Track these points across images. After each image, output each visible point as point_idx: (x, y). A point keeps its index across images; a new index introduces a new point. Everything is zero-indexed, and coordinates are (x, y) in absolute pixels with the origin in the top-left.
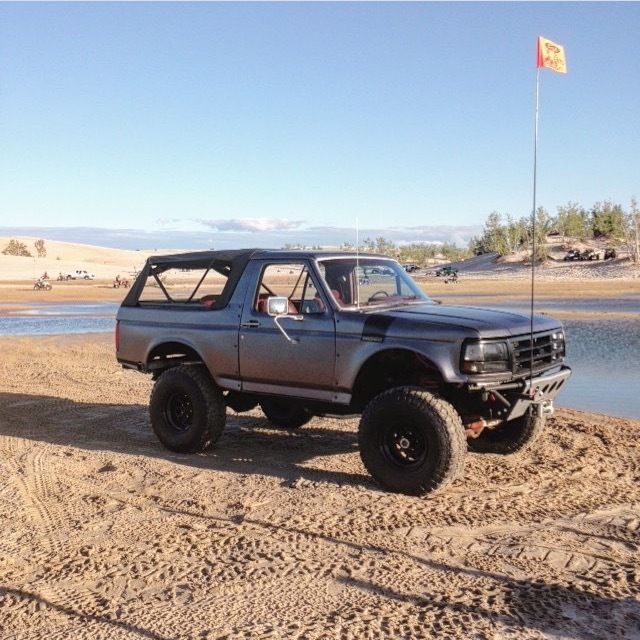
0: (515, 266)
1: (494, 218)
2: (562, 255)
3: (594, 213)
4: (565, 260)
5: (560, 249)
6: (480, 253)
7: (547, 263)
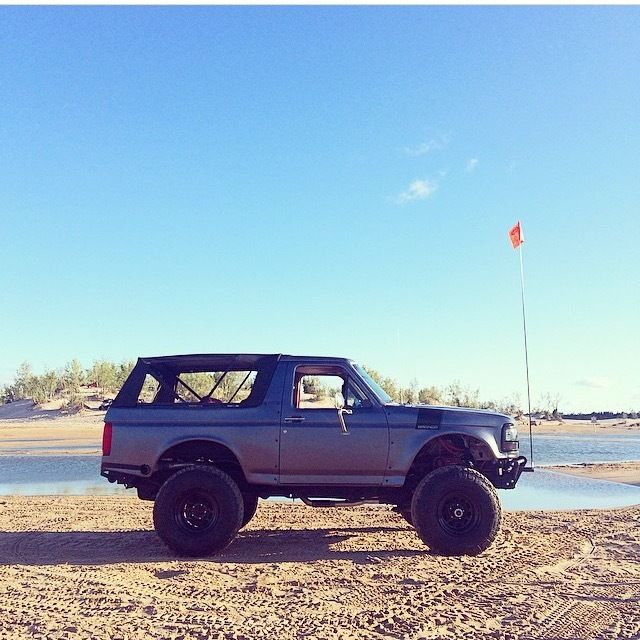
0: (53, 414)
1: (25, 367)
2: (98, 404)
3: (122, 367)
4: (100, 409)
5: (93, 398)
6: (9, 402)
7: (83, 411)
